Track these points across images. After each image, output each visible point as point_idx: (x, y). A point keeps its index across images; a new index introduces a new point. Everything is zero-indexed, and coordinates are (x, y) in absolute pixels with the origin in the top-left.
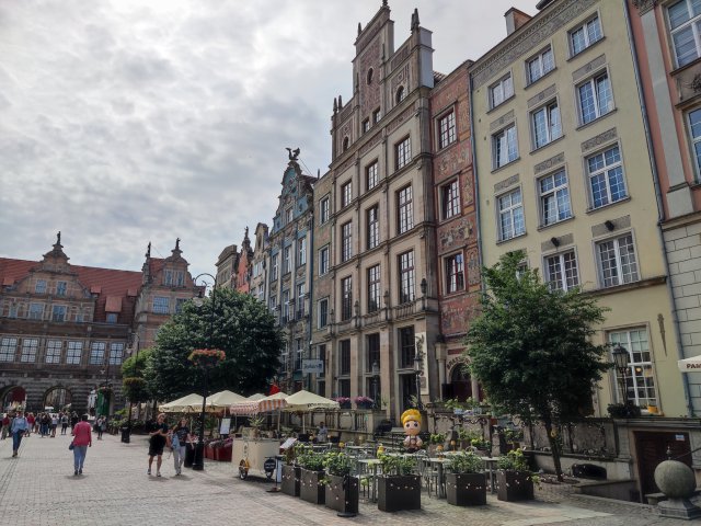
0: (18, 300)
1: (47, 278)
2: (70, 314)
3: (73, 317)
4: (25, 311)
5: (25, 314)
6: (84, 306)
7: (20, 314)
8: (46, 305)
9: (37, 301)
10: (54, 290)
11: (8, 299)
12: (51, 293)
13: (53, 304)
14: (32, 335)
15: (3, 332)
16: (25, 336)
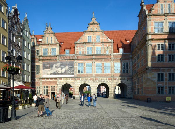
0: (81, 46)
1: (91, 34)
2: (103, 50)
3: (105, 51)
4: (85, 50)
5: (85, 52)
6: (109, 46)
7: (83, 52)
8: (93, 47)
9: (89, 46)
10: (95, 40)
11: (78, 46)
12: (94, 41)
13: (96, 46)
14: (89, 61)
15: (78, 61)
16: (86, 62)
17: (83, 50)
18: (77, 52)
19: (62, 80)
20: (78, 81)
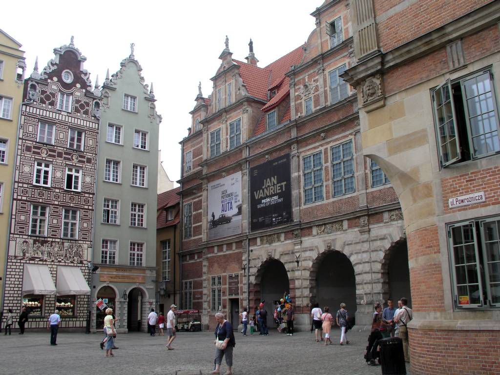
0: (310, 77)
4: (321, 91)
5: (322, 99)
7: (317, 101)
9: (334, 63)
11: (298, 82)
14: (341, 135)
15: (302, 147)
16: (330, 142)
17: (317, 89)
18: (299, 107)
19: (255, 244)
20: (307, 241)
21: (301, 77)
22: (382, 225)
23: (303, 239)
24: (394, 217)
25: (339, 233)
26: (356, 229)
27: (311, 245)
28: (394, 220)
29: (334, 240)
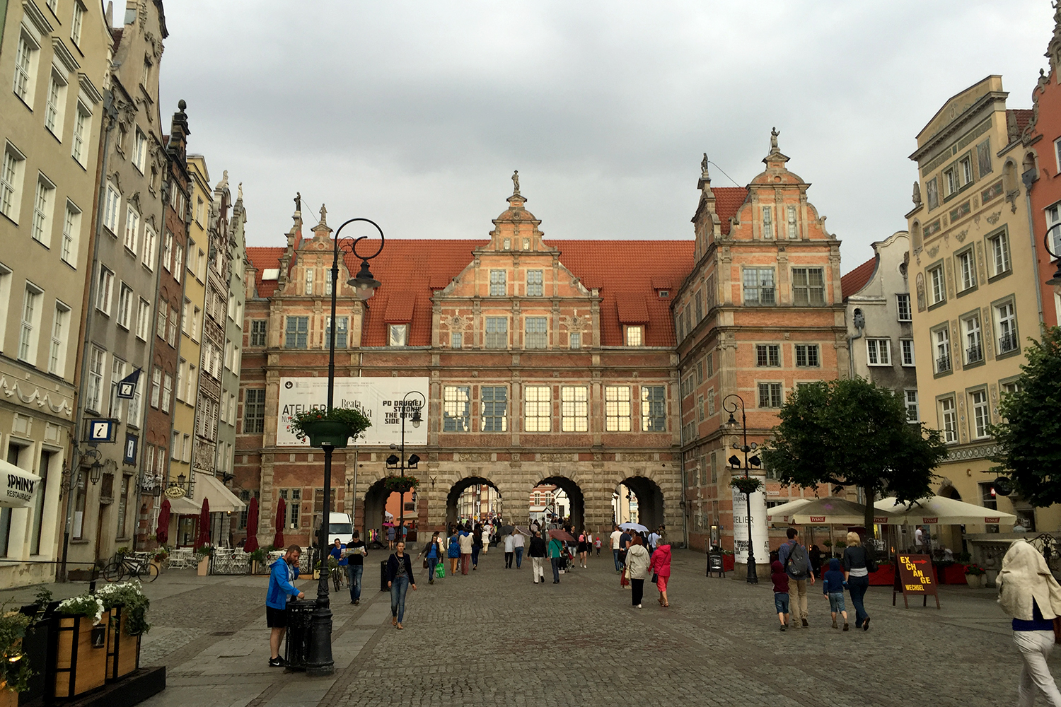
0: (462, 312)
1: (506, 264)
2: (556, 331)
3: (563, 338)
4: (476, 331)
5: (476, 339)
6: (580, 314)
7: (469, 338)
8: (512, 319)
9: (495, 312)
10: (521, 287)
11: (445, 312)
12: (516, 293)
13: (524, 315)
14: (494, 379)
15: (444, 376)
16: (482, 381)
17: (470, 327)
18: (444, 337)
20: (445, 465)
21: (450, 308)
22: (533, 463)
23: (440, 462)
24: (545, 459)
25: (487, 463)
26: (506, 463)
27: (451, 470)
28: (545, 461)
29: (479, 469)
